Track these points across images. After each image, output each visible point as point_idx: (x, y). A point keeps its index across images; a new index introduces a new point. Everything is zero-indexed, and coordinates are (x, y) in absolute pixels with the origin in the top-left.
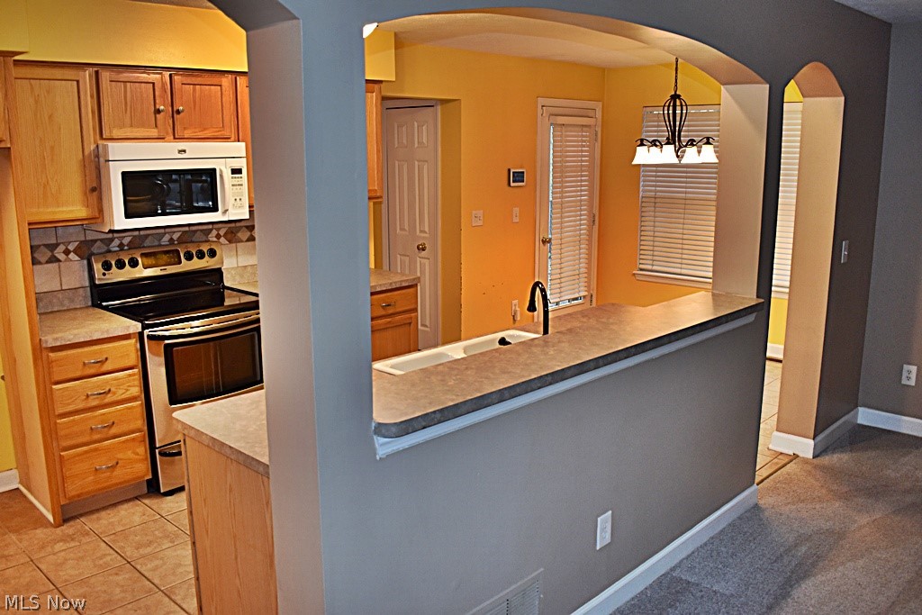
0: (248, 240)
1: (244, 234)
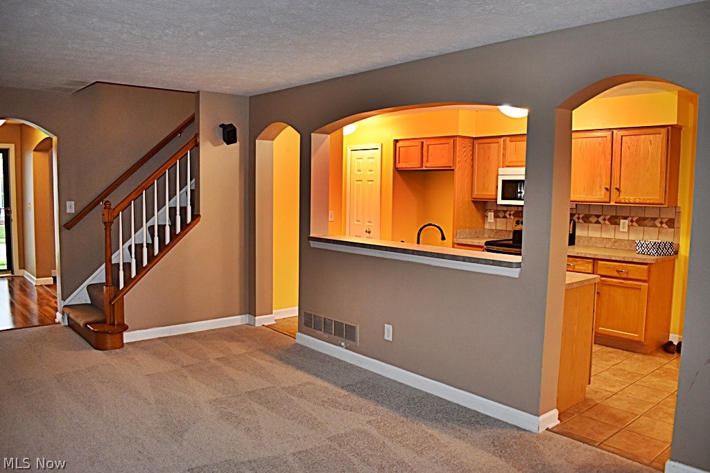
0: (595, 223)
1: (593, 219)
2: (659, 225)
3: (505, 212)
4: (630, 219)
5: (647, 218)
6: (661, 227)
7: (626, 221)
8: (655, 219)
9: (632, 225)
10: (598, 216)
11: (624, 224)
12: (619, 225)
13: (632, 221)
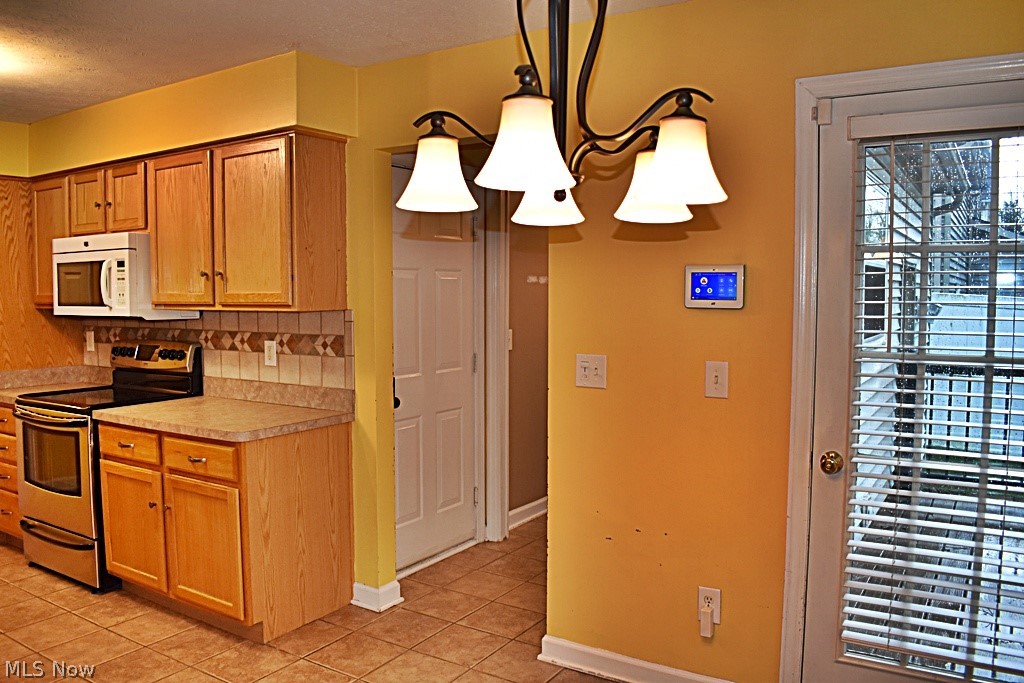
0: (233, 349)
1: (227, 341)
2: (320, 350)
3: (108, 329)
4: (278, 338)
5: (303, 336)
6: (325, 354)
7: (274, 343)
8: (314, 338)
9: (282, 353)
10: (233, 335)
11: (270, 347)
12: (263, 351)
13: (281, 343)
